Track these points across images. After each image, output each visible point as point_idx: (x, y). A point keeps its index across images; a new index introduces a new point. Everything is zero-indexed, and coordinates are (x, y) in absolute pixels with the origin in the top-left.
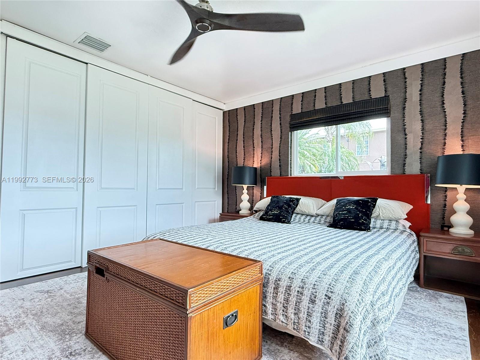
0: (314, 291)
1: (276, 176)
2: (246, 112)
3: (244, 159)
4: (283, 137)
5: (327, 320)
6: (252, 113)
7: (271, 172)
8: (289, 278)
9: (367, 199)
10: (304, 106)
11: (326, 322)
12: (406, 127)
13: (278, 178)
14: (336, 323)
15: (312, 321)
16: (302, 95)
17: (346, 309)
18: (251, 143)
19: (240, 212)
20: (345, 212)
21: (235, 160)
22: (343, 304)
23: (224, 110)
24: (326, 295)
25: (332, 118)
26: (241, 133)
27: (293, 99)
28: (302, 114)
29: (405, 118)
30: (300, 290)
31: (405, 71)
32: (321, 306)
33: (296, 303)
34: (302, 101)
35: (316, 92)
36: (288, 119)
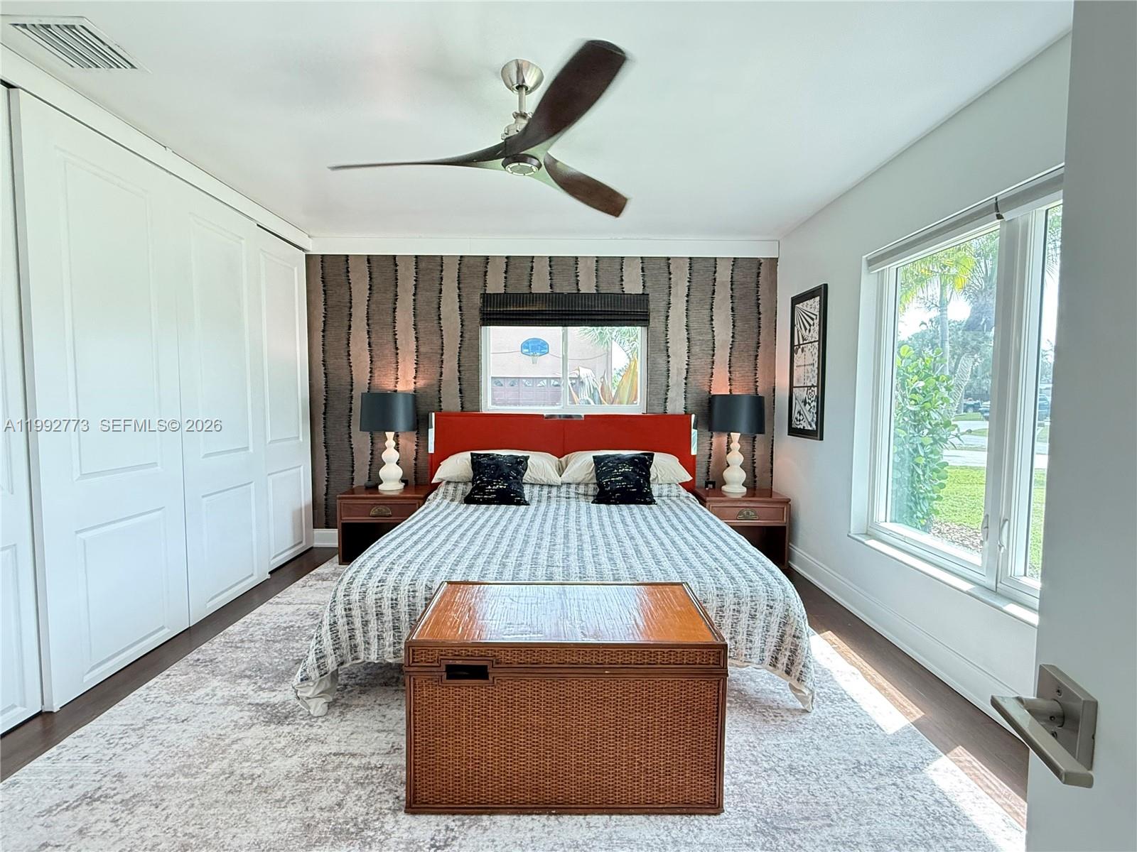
0: (754, 603)
1: (452, 410)
2: (375, 270)
3: (371, 372)
4: (467, 336)
5: (769, 633)
6: (390, 274)
7: (440, 401)
8: (718, 595)
9: (643, 456)
10: (510, 282)
11: (767, 636)
12: (669, 345)
13: (456, 415)
14: (779, 634)
15: (753, 640)
16: (506, 260)
17: (791, 614)
18: (391, 338)
19: (380, 487)
20: (620, 478)
21: (346, 371)
22: (787, 610)
23: (308, 251)
24: (768, 605)
25: (562, 314)
26: (359, 312)
27: (488, 263)
28: (505, 298)
29: (668, 333)
30: (736, 607)
31: (670, 261)
32: (763, 619)
33: (732, 625)
34: (506, 272)
35: (532, 262)
36: (477, 301)
